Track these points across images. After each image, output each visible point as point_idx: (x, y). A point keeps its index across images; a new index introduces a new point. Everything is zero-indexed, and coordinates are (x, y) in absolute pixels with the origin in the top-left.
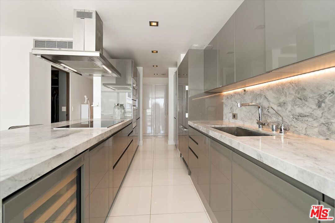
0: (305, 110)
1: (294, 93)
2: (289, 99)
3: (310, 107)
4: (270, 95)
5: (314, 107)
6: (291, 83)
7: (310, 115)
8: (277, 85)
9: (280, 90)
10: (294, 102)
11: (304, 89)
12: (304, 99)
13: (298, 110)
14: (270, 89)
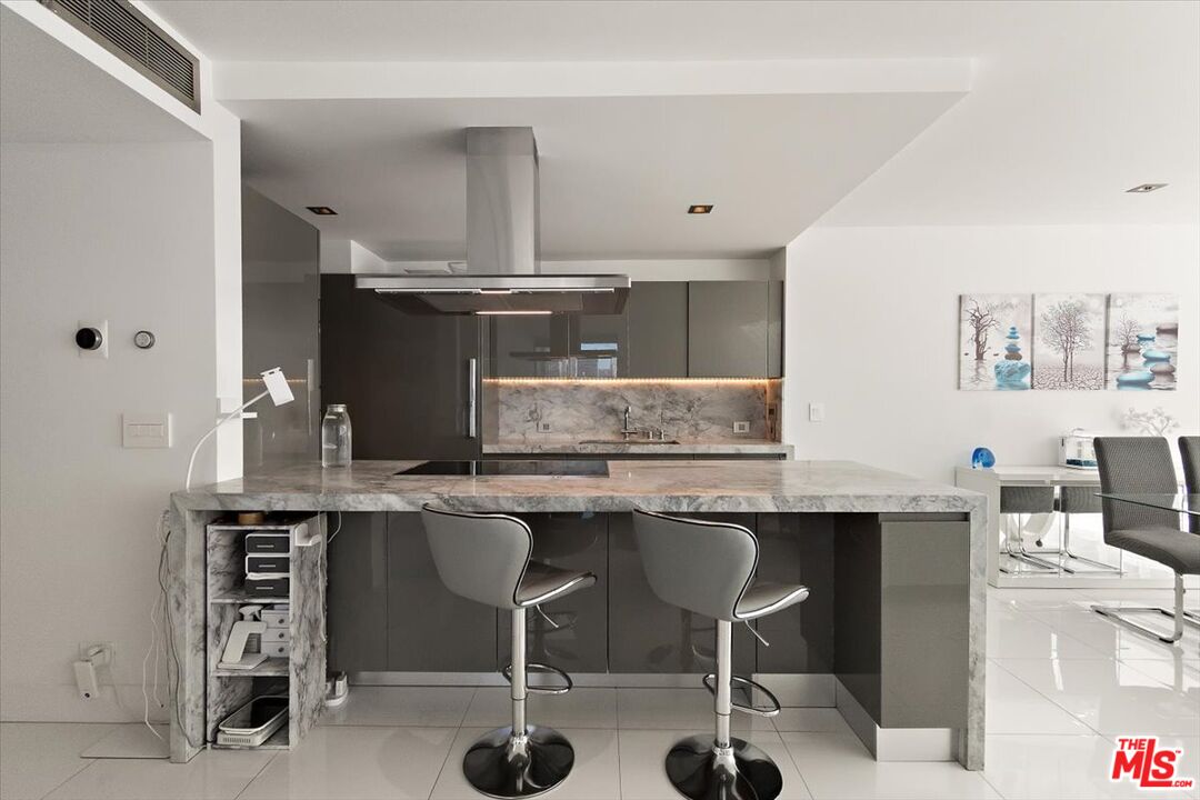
0: (678, 414)
1: (664, 396)
2: (659, 402)
3: (680, 412)
4: (629, 395)
5: (685, 411)
6: (661, 385)
7: (682, 419)
8: (642, 385)
9: (648, 391)
10: (665, 407)
11: (674, 393)
12: (674, 403)
13: (669, 414)
14: (628, 387)
